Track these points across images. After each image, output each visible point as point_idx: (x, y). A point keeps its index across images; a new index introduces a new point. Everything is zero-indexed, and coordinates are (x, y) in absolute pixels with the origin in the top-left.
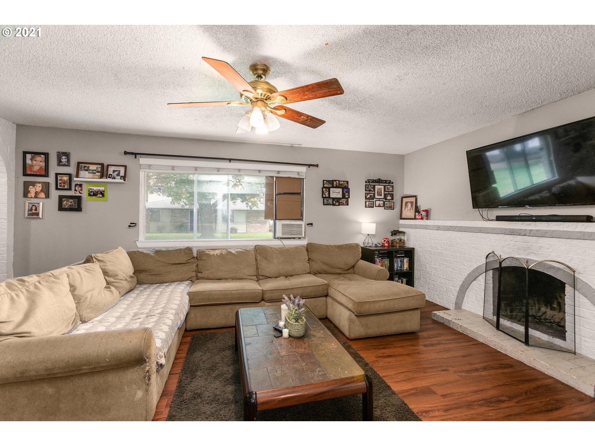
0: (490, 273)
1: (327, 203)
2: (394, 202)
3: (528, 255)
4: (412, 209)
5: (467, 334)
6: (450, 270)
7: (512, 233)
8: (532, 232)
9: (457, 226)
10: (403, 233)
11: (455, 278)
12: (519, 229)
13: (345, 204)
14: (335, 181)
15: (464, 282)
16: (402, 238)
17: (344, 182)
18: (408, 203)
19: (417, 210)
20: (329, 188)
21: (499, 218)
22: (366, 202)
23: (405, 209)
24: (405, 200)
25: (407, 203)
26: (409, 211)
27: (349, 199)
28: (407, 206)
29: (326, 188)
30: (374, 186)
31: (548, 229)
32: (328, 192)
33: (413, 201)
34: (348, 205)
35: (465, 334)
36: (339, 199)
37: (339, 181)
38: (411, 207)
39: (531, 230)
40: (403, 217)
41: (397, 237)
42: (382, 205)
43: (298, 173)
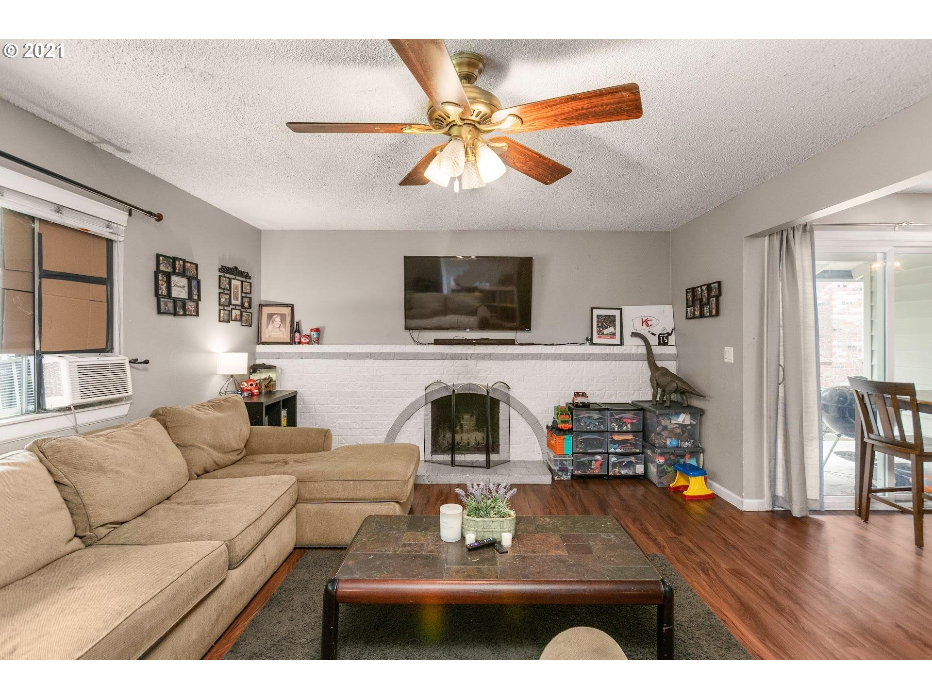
0: (429, 406)
1: (166, 309)
2: (251, 313)
3: (468, 379)
4: (285, 327)
5: (437, 483)
6: (370, 413)
7: (454, 357)
8: (473, 355)
9: (382, 353)
10: (271, 368)
11: (378, 423)
12: (460, 354)
13: (193, 314)
14: (179, 259)
15: (394, 425)
16: (273, 375)
17: (192, 265)
18: (274, 316)
19: (295, 329)
20: (168, 276)
21: (438, 342)
22: (220, 310)
23: (267, 327)
24: (266, 311)
25: (270, 316)
26: (278, 329)
27: (199, 302)
28: (273, 322)
29: (163, 272)
30: (230, 279)
31: (487, 352)
32: (165, 285)
33: (286, 313)
34: (197, 315)
35: (434, 483)
36: (184, 303)
37: (184, 261)
38: (282, 323)
39: (472, 354)
40: (263, 340)
41: (262, 375)
42: (238, 318)
43: (108, 224)
